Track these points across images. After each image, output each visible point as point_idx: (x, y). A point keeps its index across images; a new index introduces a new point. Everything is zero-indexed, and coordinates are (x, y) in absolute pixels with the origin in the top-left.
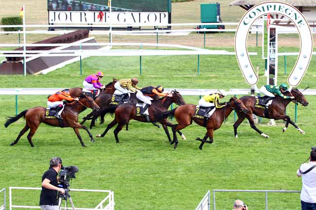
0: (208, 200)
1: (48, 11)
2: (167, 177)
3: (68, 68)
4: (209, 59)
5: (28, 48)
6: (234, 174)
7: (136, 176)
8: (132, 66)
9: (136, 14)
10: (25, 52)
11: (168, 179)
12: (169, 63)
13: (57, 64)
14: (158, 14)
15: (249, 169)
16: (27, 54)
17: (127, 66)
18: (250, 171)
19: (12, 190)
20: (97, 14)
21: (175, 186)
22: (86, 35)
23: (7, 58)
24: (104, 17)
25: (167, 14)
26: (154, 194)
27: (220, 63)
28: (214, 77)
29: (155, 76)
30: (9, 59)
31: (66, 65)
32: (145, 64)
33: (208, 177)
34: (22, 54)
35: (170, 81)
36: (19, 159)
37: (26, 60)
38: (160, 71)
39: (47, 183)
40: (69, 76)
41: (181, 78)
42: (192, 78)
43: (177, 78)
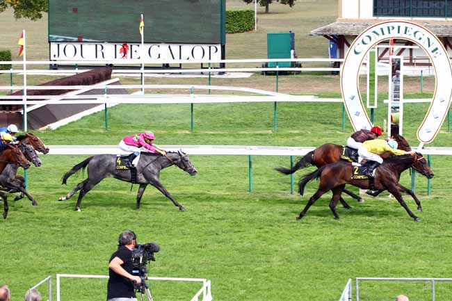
1: (49, 42)
2: (258, 269)
3: (85, 121)
4: (286, 109)
5: (30, 92)
7: (213, 267)
8: (178, 119)
9: (175, 48)
10: (25, 97)
11: (260, 271)
12: (231, 115)
13: (70, 115)
14: (206, 47)
16: (28, 100)
17: (170, 119)
18: (376, 261)
20: (119, 46)
21: (271, 281)
22: (108, 76)
24: (129, 51)
25: (219, 47)
26: (242, 292)
27: (303, 114)
28: (298, 134)
29: (212, 133)
30: (3, 107)
34: (21, 100)
35: (234, 139)
36: (38, 245)
37: (27, 110)
38: (218, 125)
40: (89, 133)
41: (250, 136)
42: (266, 135)
43: (245, 135)
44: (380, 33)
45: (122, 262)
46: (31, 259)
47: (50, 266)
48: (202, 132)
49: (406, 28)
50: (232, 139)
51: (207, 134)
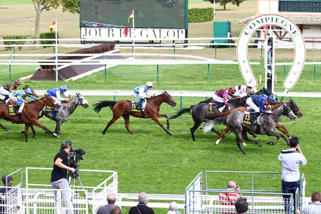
0: (201, 180)
1: (80, 27)
2: (173, 166)
3: (95, 76)
4: (219, 69)
5: (60, 58)
6: (232, 163)
7: (146, 165)
8: (151, 74)
9: (157, 31)
10: (56, 61)
11: (174, 167)
12: (184, 72)
13: (86, 72)
14: (176, 31)
15: (246, 160)
16: (58, 62)
17: (146, 74)
18: (246, 161)
19: (28, 169)
20: (123, 30)
21: (179, 173)
22: (112, 48)
23: (41, 66)
24: (129, 33)
25: (184, 30)
26: (160, 180)
27: (228, 72)
28: (222, 84)
29: (170, 83)
30: (43, 67)
31: (93, 73)
32: (163, 73)
33: (209, 166)
34: (54, 62)
35: (183, 87)
36: (44, 150)
37: (58, 68)
38: (175, 78)
39: (59, 162)
40: (95, 82)
41: (193, 85)
42: (202, 84)
43: (190, 84)
44: (261, 22)
45: (62, 160)
46: (38, 159)
47: (48, 163)
48: (164, 83)
49: (277, 19)
50: (180, 87)
51: (166, 84)
